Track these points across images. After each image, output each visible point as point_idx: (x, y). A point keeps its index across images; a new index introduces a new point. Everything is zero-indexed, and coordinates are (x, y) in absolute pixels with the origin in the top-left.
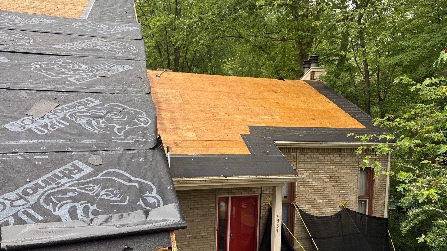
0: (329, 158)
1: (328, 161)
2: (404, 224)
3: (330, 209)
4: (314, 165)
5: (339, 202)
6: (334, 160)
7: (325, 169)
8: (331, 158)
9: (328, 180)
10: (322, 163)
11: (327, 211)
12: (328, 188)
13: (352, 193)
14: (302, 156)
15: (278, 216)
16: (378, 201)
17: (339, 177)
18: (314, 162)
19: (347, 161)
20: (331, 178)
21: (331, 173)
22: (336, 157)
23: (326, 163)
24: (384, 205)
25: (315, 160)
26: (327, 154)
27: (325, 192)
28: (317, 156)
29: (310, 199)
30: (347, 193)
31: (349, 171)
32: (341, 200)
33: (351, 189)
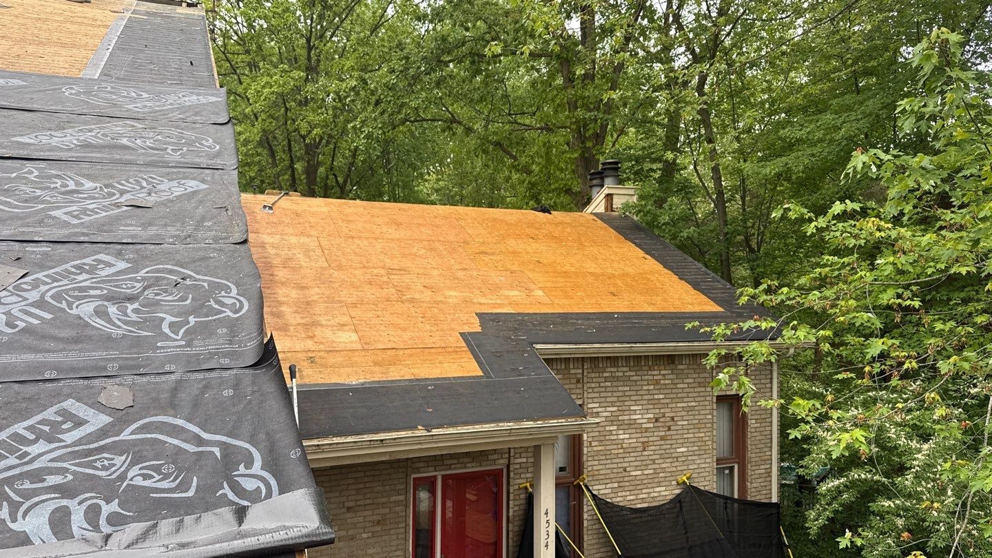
0: (651, 378)
1: (648, 384)
2: (812, 514)
3: (658, 489)
4: (621, 394)
5: (676, 474)
6: (662, 382)
7: (644, 402)
8: (655, 378)
9: (652, 425)
10: (637, 388)
11: (652, 495)
12: (651, 443)
13: (702, 452)
14: (593, 375)
15: (546, 513)
16: (757, 467)
17: (673, 419)
18: (620, 389)
19: (688, 383)
20: (657, 420)
21: (657, 411)
22: (664, 375)
23: (645, 388)
24: (769, 474)
25: (622, 383)
26: (646, 368)
27: (646, 453)
28: (626, 374)
29: (615, 471)
30: (691, 453)
31: (693, 404)
32: (679, 468)
33: (699, 444)
